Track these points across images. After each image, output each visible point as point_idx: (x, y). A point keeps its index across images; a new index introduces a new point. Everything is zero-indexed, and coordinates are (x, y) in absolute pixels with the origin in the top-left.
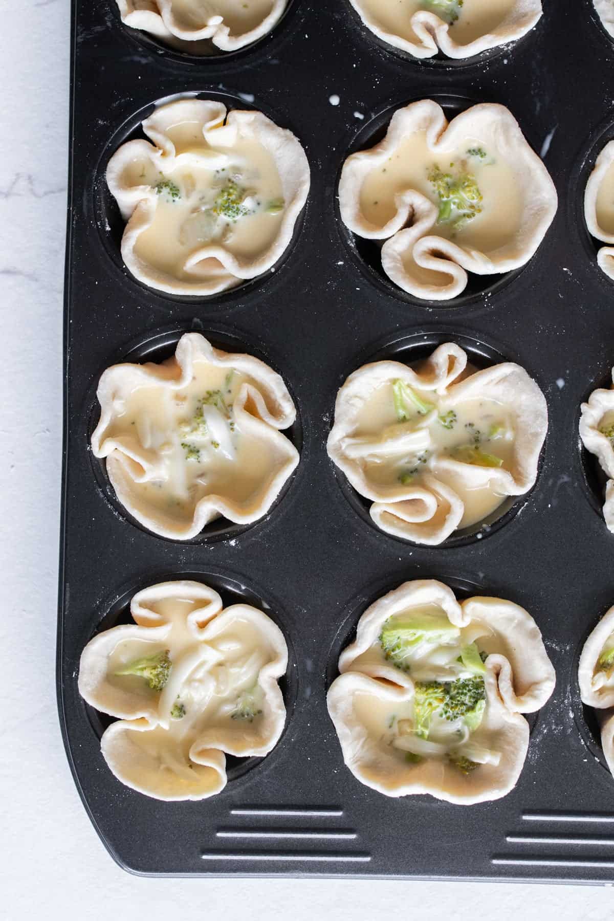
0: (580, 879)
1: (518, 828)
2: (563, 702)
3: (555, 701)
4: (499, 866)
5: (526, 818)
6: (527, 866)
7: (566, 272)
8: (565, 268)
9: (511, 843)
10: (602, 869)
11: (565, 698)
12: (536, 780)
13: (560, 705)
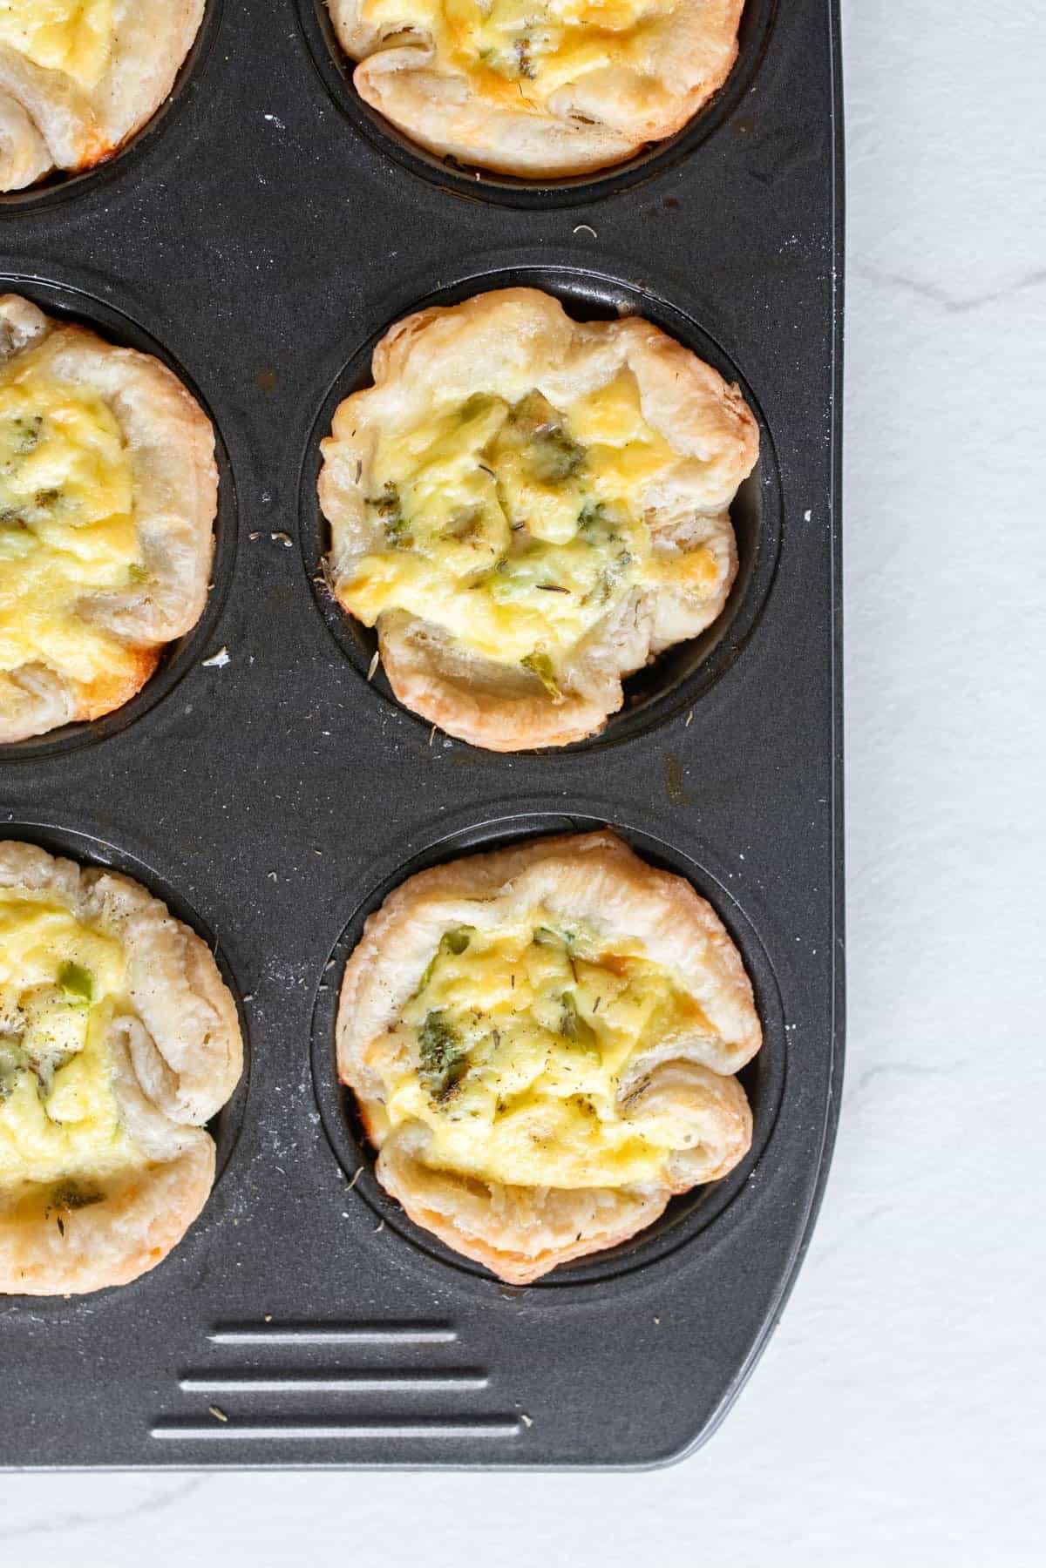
0: (345, 1462)
1: (206, 1362)
2: (295, 1090)
3: (277, 1089)
4: (168, 1442)
5: (220, 1339)
6: (229, 1441)
7: (272, 120)
8: (269, 114)
9: (191, 1393)
10: (390, 1440)
11: (299, 1080)
12: (242, 1258)
13: (289, 1096)
